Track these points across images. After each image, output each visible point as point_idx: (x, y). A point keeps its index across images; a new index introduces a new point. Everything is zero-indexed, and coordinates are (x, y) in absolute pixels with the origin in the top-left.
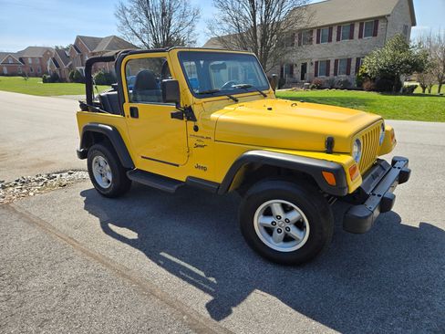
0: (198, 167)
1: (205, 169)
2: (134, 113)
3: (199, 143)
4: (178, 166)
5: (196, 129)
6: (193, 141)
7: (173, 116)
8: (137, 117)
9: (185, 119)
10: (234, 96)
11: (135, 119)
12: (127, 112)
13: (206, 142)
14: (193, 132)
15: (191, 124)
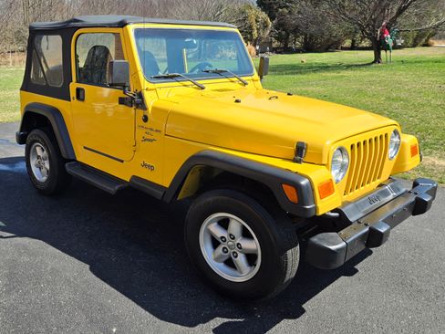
0: (144, 165)
1: (152, 168)
2: (80, 95)
3: (147, 136)
4: (122, 161)
5: (146, 119)
6: (141, 133)
7: (122, 101)
8: (83, 100)
9: (134, 107)
10: (199, 82)
11: (80, 103)
12: (73, 93)
13: (155, 135)
14: (142, 123)
15: (140, 113)
